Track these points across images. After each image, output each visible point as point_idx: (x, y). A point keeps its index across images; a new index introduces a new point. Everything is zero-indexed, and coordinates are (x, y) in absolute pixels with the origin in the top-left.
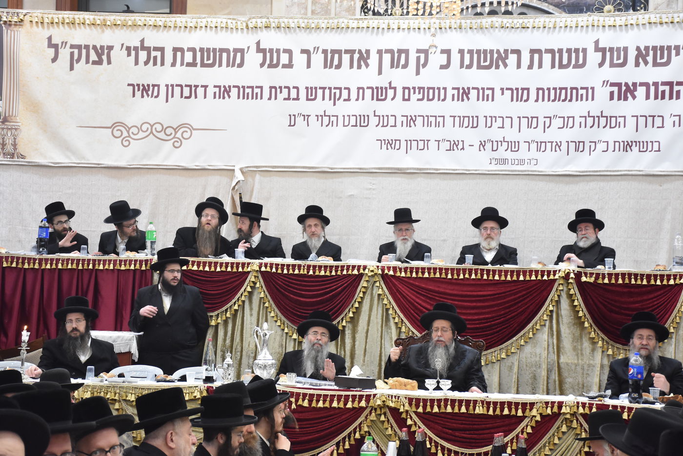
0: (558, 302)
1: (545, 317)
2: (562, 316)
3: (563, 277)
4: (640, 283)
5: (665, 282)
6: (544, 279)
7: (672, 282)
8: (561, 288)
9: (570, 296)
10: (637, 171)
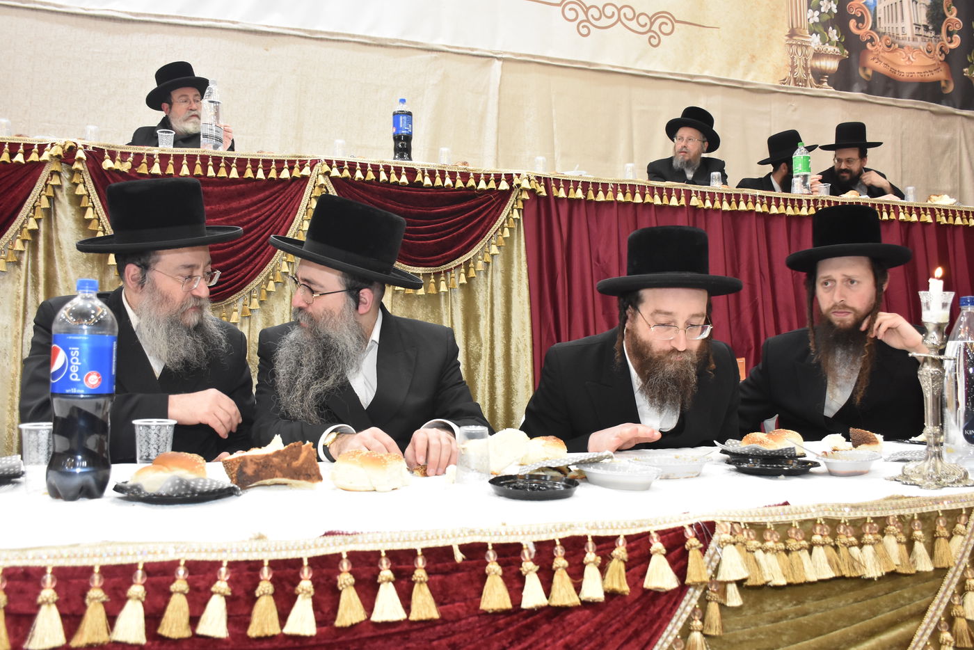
0: (50, 214)
1: (19, 246)
2: (59, 243)
3: (58, 156)
4: (226, 175)
5: (273, 174)
6: (15, 160)
7: (285, 174)
8: (56, 181)
9: (76, 200)
10: (229, 22)
